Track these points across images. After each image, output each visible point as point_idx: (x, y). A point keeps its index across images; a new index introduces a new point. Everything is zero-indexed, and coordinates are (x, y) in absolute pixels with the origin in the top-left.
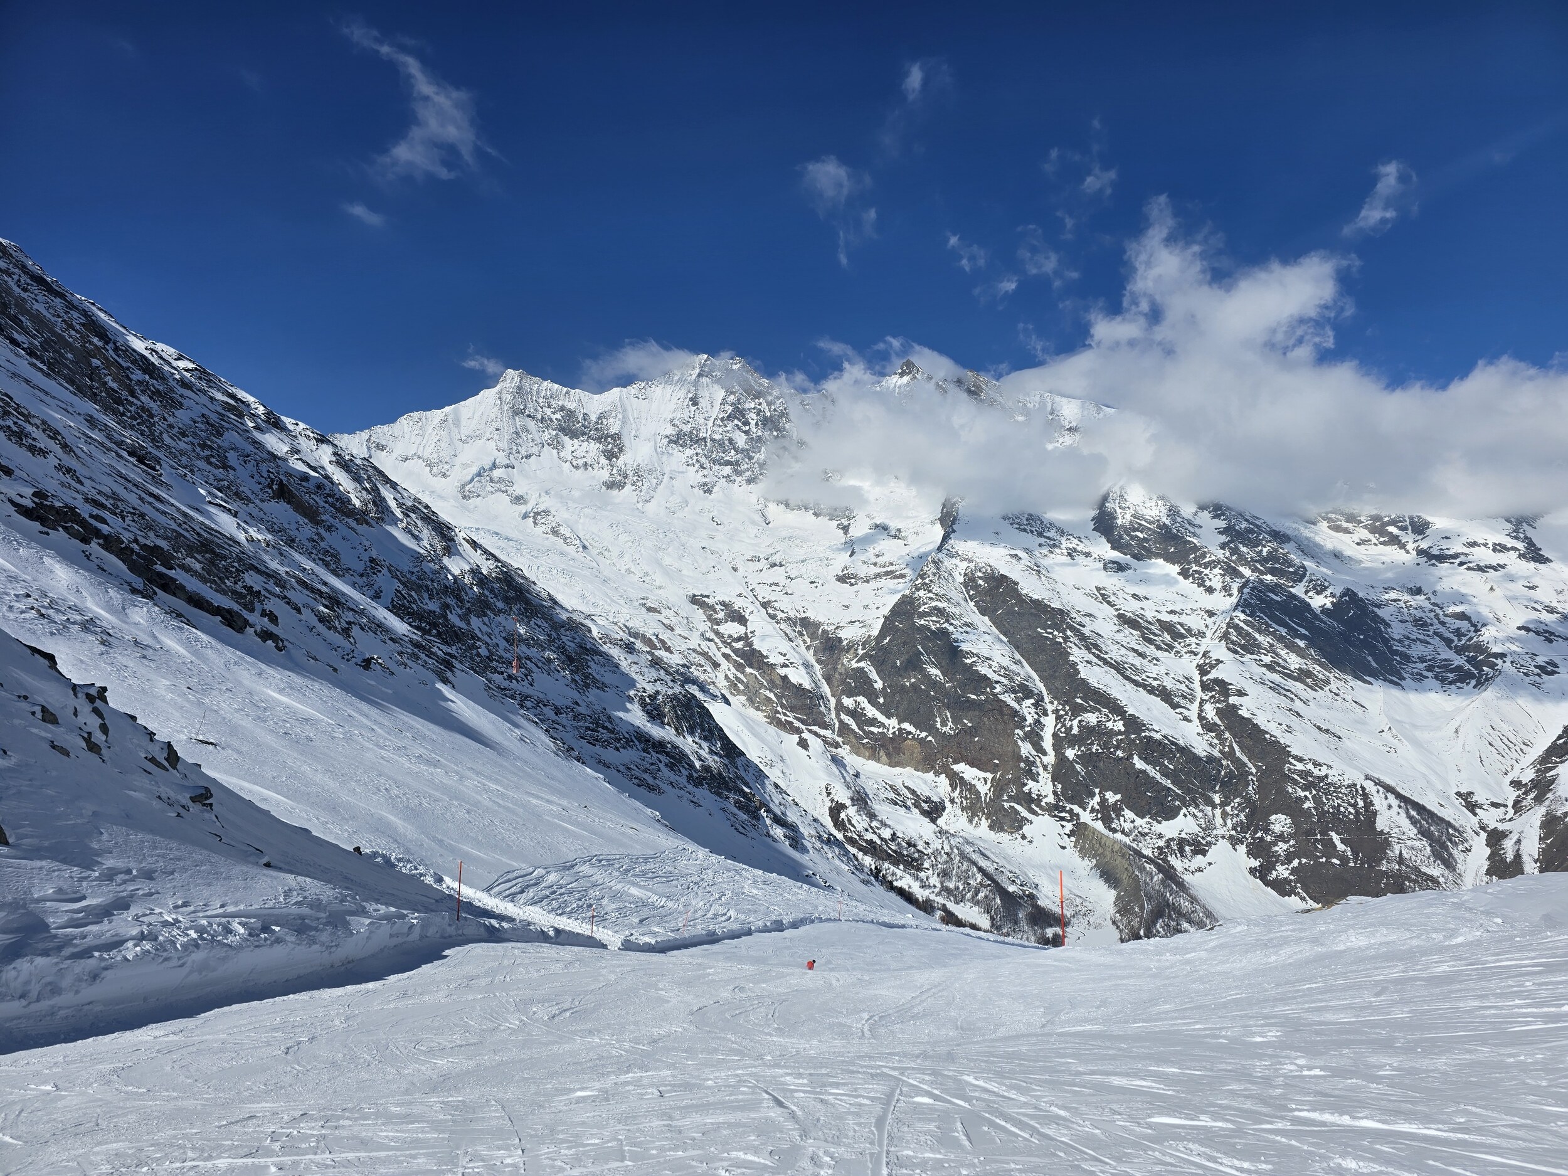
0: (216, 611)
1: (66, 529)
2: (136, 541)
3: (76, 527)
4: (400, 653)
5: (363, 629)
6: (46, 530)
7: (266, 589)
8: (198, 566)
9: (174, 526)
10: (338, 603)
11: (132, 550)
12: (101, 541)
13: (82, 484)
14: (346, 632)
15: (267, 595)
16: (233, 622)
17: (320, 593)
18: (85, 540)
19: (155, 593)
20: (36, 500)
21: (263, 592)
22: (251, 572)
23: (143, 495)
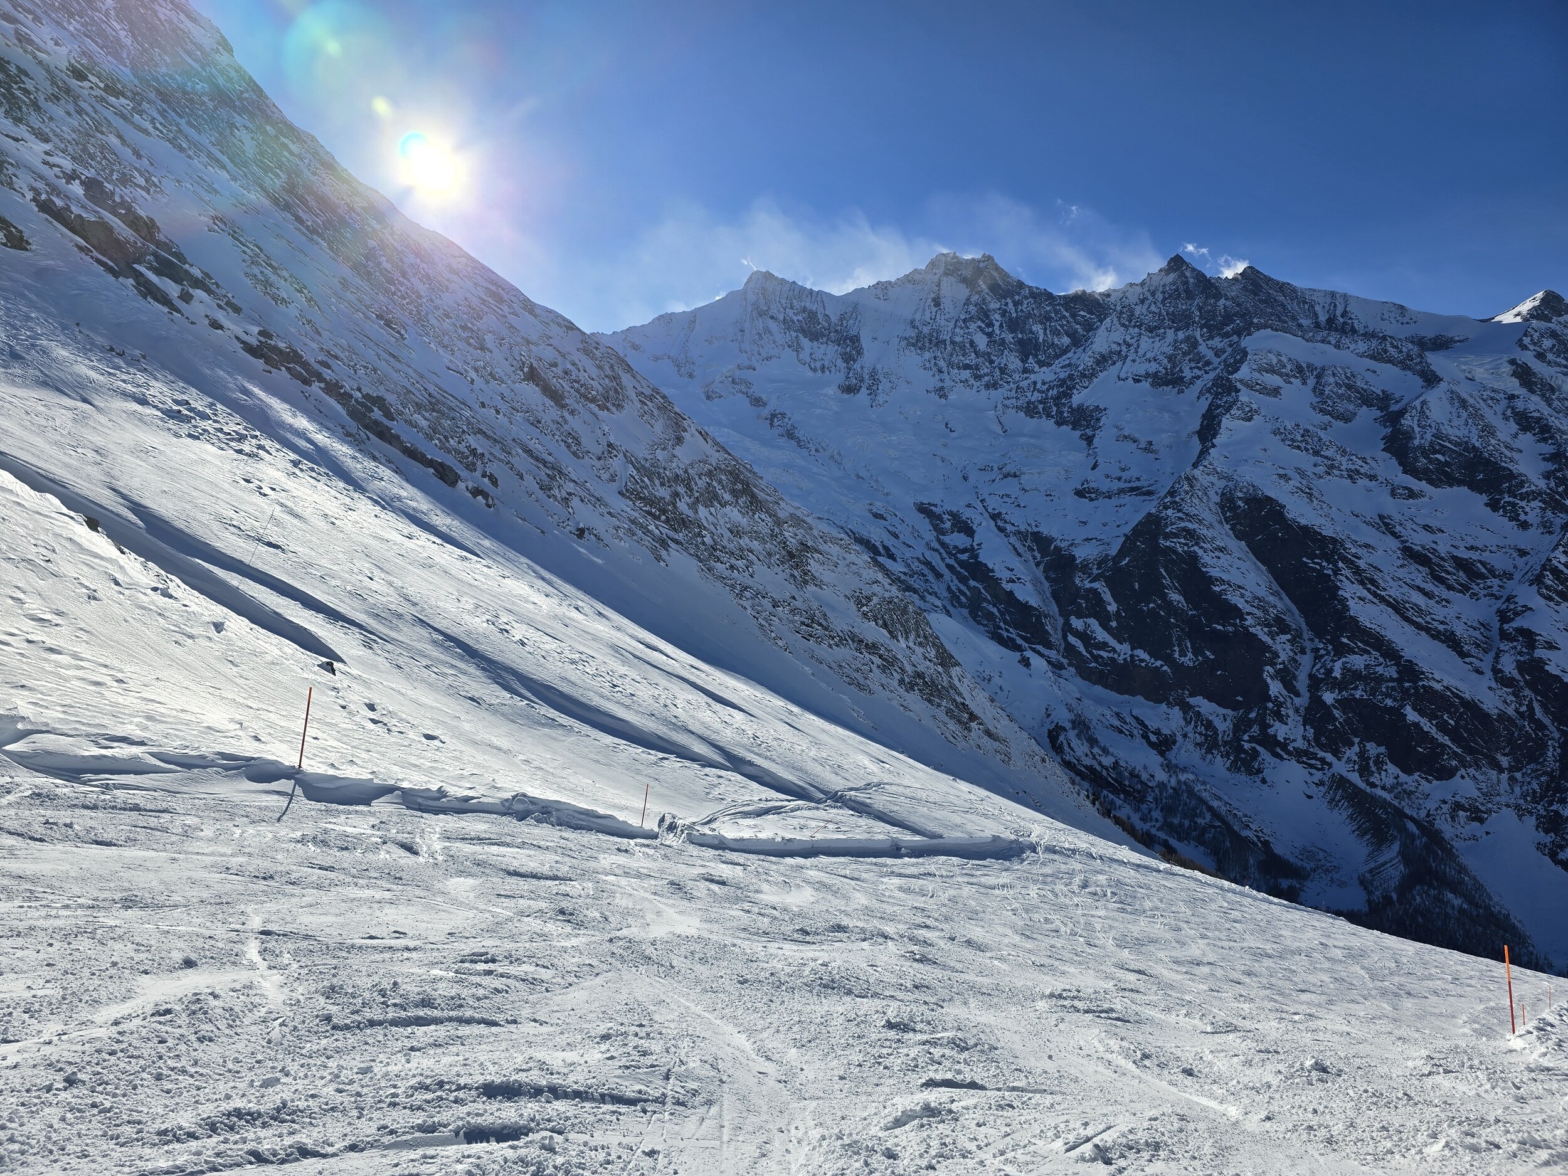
0: (430, 463)
1: (288, 369)
2: (359, 389)
3: (298, 368)
4: (617, 528)
5: (582, 501)
6: (268, 368)
7: (491, 454)
8: (424, 423)
9: (405, 383)
10: (560, 472)
11: (351, 396)
12: (322, 385)
13: (318, 333)
14: (566, 501)
15: (492, 458)
16: (446, 474)
17: (545, 463)
18: (306, 382)
19: (368, 439)
20: (262, 339)
21: (487, 456)
22: (479, 436)
23: (381, 352)
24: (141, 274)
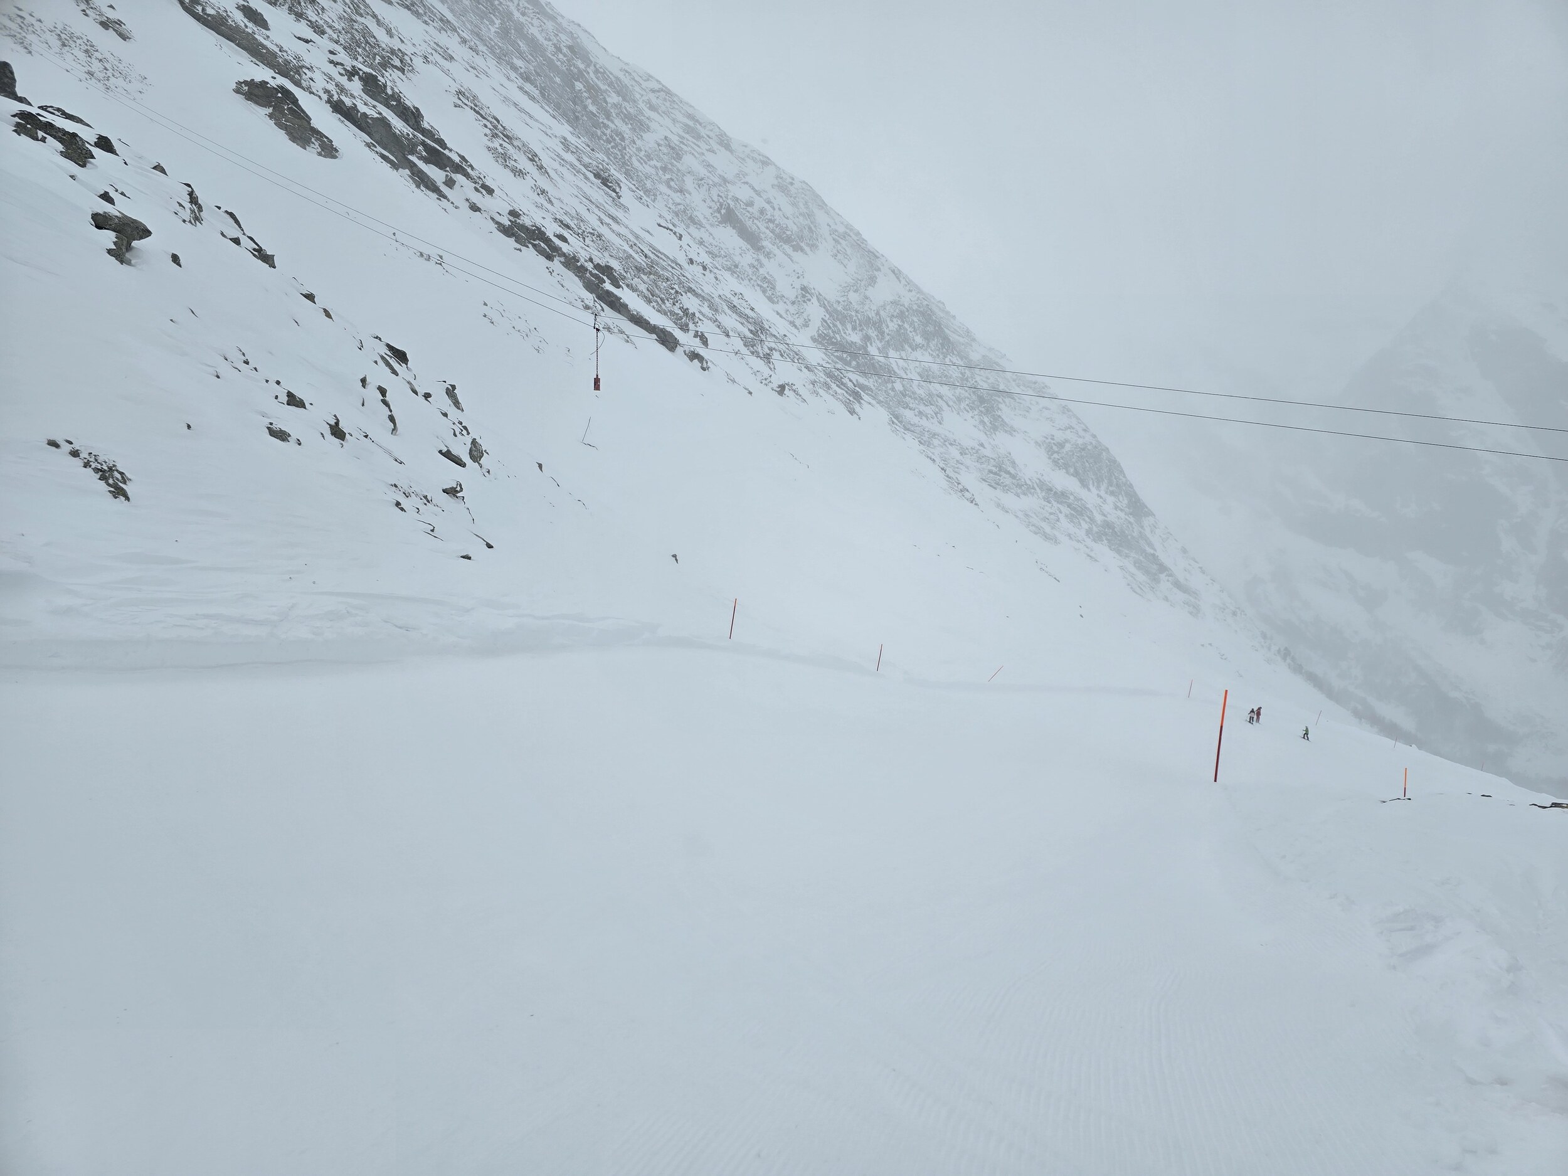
0: (653, 329)
1: (534, 246)
2: (591, 260)
3: (542, 245)
4: (813, 383)
5: (782, 355)
6: (518, 246)
7: (700, 311)
8: (643, 287)
9: (626, 247)
10: (762, 329)
11: (586, 269)
12: (562, 259)
13: (550, 202)
14: (767, 357)
15: (701, 317)
16: (666, 340)
17: (747, 317)
18: (549, 258)
19: (603, 310)
20: (511, 218)
21: (697, 315)
22: (688, 295)
23: (603, 216)
24: (415, 165)
